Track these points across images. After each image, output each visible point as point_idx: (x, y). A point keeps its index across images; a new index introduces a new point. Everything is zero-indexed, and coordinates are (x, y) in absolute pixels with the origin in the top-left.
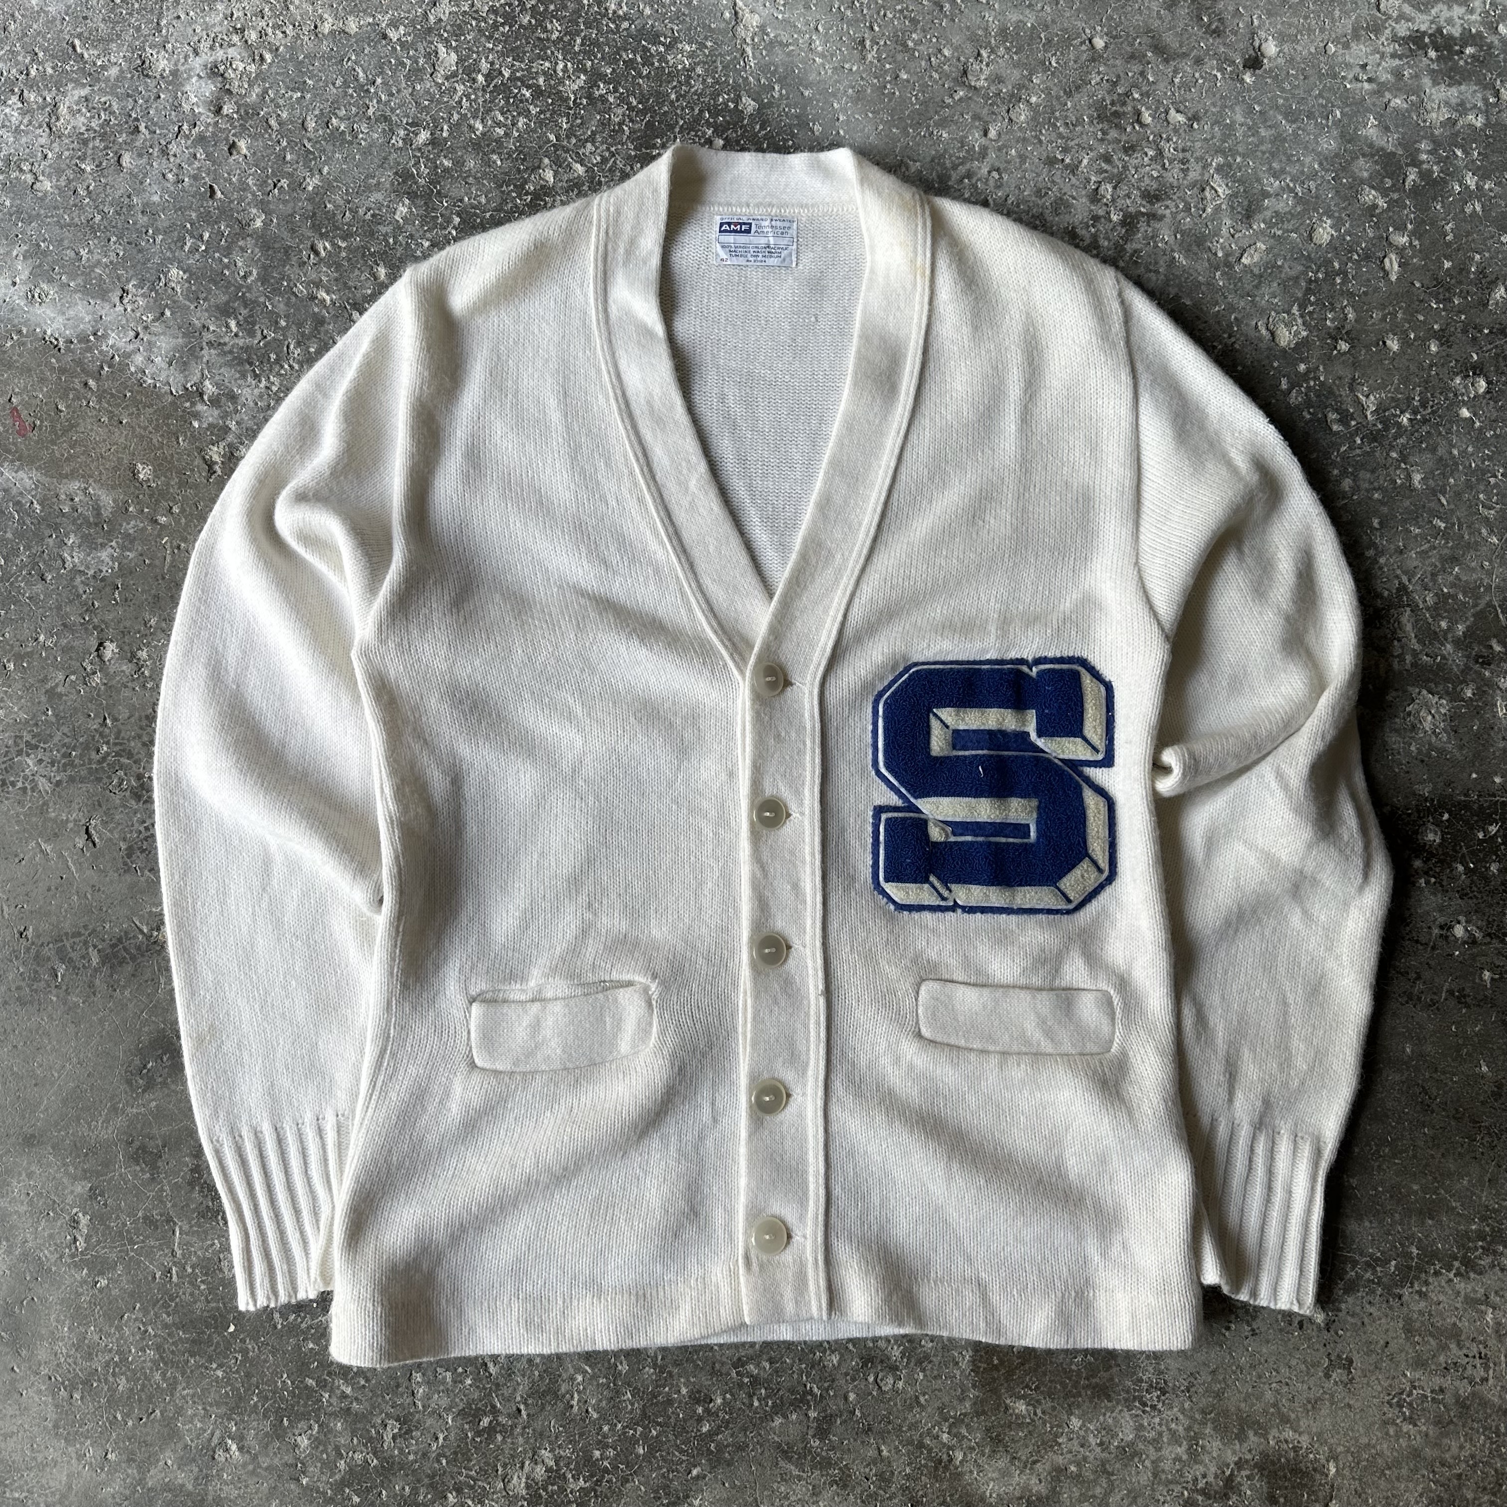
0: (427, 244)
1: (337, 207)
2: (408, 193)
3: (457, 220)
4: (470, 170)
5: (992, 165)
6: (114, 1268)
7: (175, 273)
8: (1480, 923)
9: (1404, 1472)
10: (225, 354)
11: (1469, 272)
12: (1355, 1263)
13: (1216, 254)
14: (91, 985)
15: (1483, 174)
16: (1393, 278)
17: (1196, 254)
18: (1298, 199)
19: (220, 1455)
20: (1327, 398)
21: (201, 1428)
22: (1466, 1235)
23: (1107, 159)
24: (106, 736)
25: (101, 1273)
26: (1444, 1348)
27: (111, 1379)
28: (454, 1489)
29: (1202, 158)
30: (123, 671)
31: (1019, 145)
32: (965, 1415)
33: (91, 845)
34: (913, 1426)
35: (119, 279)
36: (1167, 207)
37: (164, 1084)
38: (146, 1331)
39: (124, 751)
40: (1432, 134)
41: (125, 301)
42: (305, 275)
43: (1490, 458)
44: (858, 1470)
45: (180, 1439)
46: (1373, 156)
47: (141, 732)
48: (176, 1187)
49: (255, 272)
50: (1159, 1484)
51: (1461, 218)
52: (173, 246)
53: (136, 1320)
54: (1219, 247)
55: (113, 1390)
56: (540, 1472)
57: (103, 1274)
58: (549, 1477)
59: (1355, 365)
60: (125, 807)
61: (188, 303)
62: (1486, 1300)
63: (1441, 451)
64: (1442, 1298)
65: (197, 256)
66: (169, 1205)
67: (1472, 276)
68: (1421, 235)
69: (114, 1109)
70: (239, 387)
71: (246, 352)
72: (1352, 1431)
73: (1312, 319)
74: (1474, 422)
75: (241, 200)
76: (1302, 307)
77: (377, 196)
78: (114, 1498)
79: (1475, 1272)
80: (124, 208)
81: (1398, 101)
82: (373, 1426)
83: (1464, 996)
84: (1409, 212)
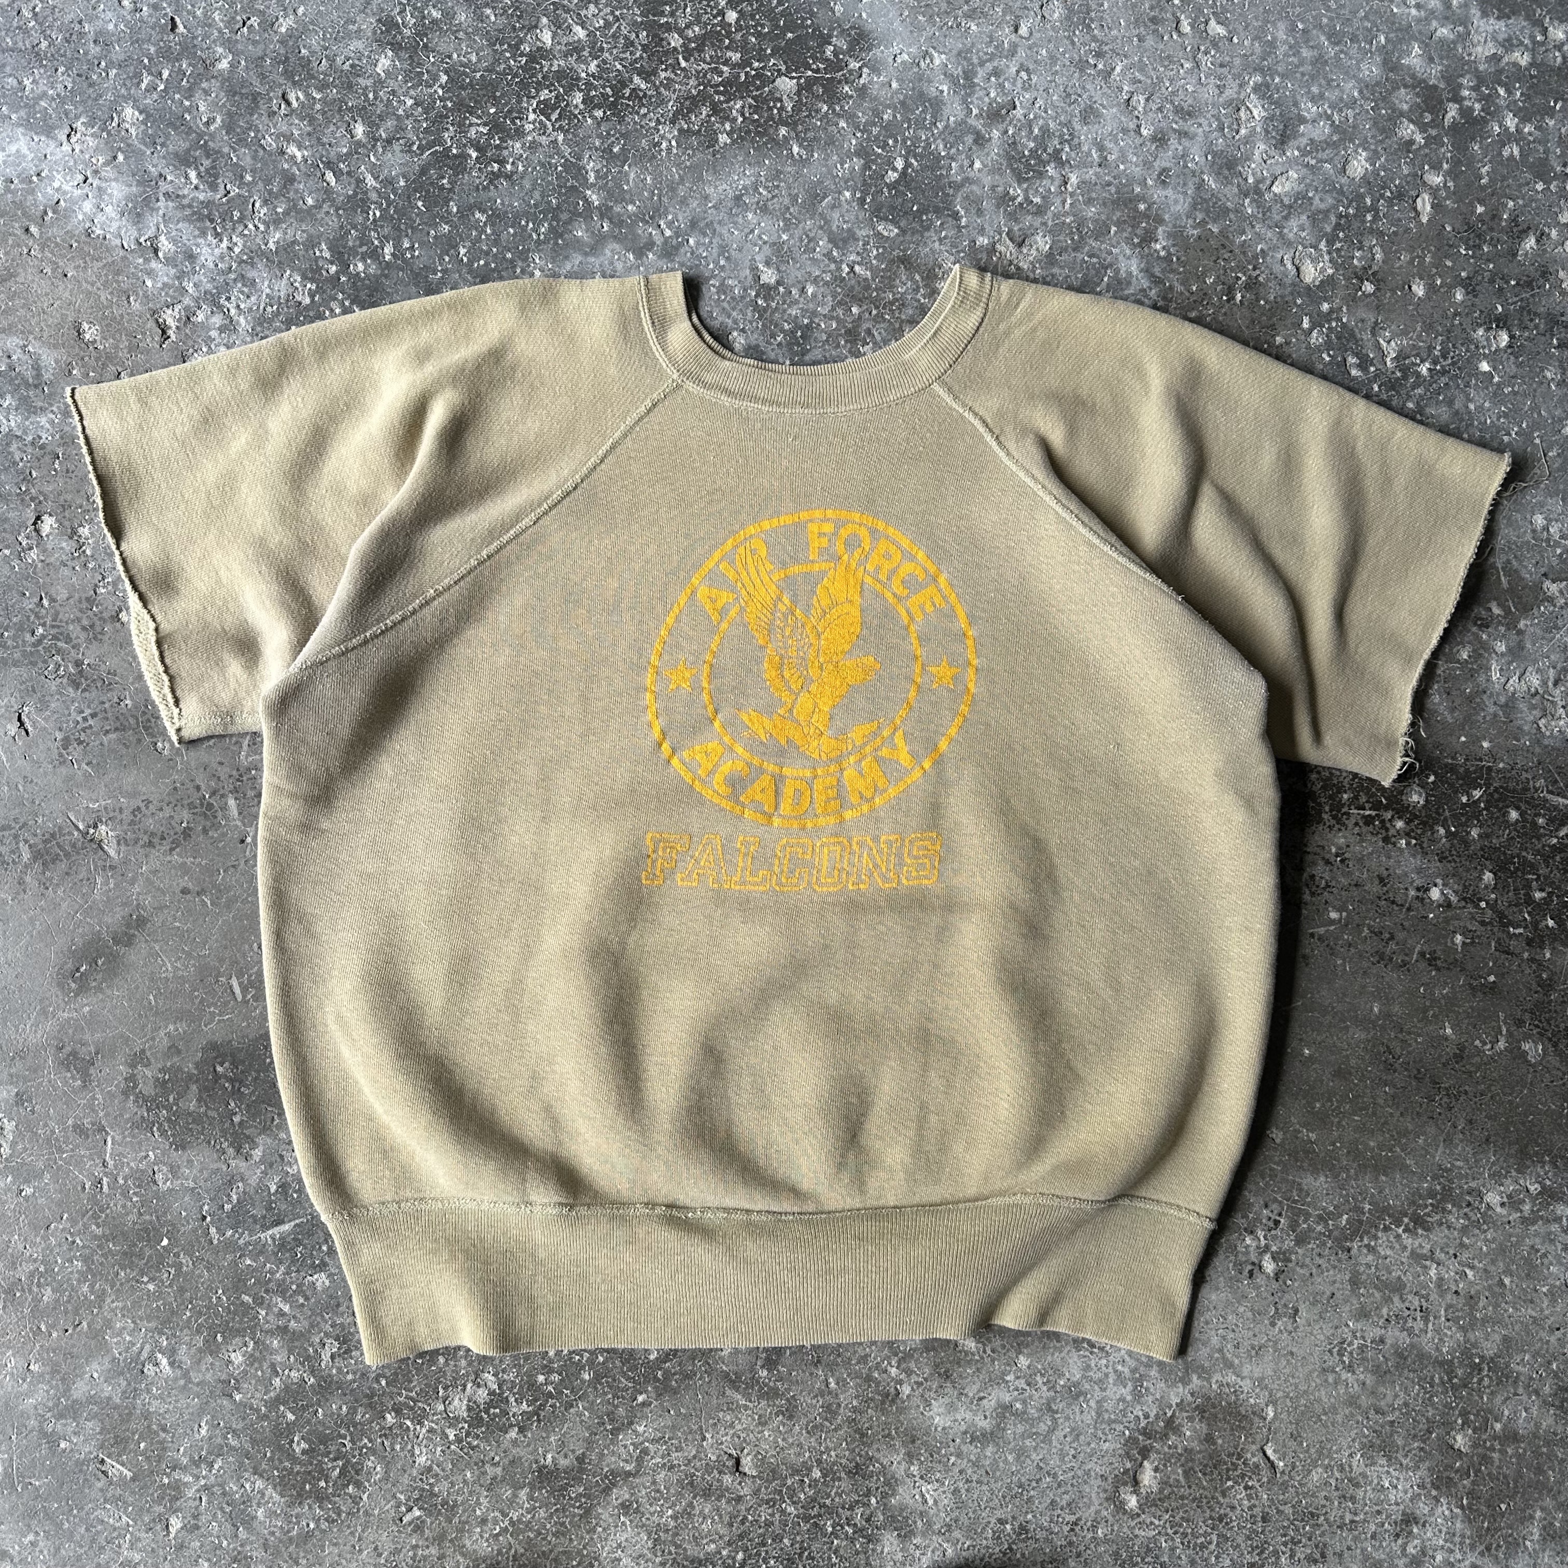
0: (410, 102)
1: (313, 53)
2: (392, 44)
3: (444, 78)
4: (460, 24)
5: (1022, 65)
6: (40, 1176)
7: (129, 113)
8: (1456, 887)
9: (1339, 1418)
10: (183, 207)
11: (1501, 219)
12: (1307, 1215)
13: (1246, 180)
14: (21, 882)
15: (1524, 116)
16: (1425, 219)
17: (1226, 178)
18: (1335, 128)
19: (149, 1369)
20: (1348, 341)
21: (130, 1342)
22: (1417, 1193)
23: (1142, 70)
24: (43, 618)
25: (27, 1181)
26: (1388, 1300)
27: (35, 1289)
28: (393, 1409)
29: (1240, 75)
30: (62, 548)
31: (1051, 46)
32: (915, 1350)
33: (23, 733)
34: (864, 1359)
35: (66, 115)
36: (1200, 125)
37: (99, 989)
38: (74, 1242)
39: (61, 634)
40: (1476, 69)
41: (73, 139)
42: (275, 127)
43: (1506, 415)
44: (805, 1400)
45: (108, 1351)
46: (1414, 87)
47: (79, 615)
48: (111, 1095)
49: (219, 120)
50: (1101, 1423)
51: (1497, 160)
52: (128, 83)
53: (63, 1230)
54: (1251, 172)
55: (37, 1300)
56: (482, 1395)
57: (29, 1182)
58: (492, 1400)
59: (1378, 308)
60: (61, 694)
61: (143, 147)
62: (1431, 1256)
63: (1458, 405)
64: (1389, 1252)
65: (155, 96)
66: (101, 1114)
67: (1504, 224)
68: (1456, 176)
69: (44, 1012)
70: (198, 245)
71: (206, 207)
72: (1293, 1377)
73: (1339, 257)
74: (1493, 377)
75: (206, 36)
76: (1330, 243)
77: (357, 45)
78: (36, 1408)
79: (1424, 1229)
80: (73, 36)
81: (1445, 31)
82: (312, 1345)
83: (1435, 959)
84: (1446, 150)
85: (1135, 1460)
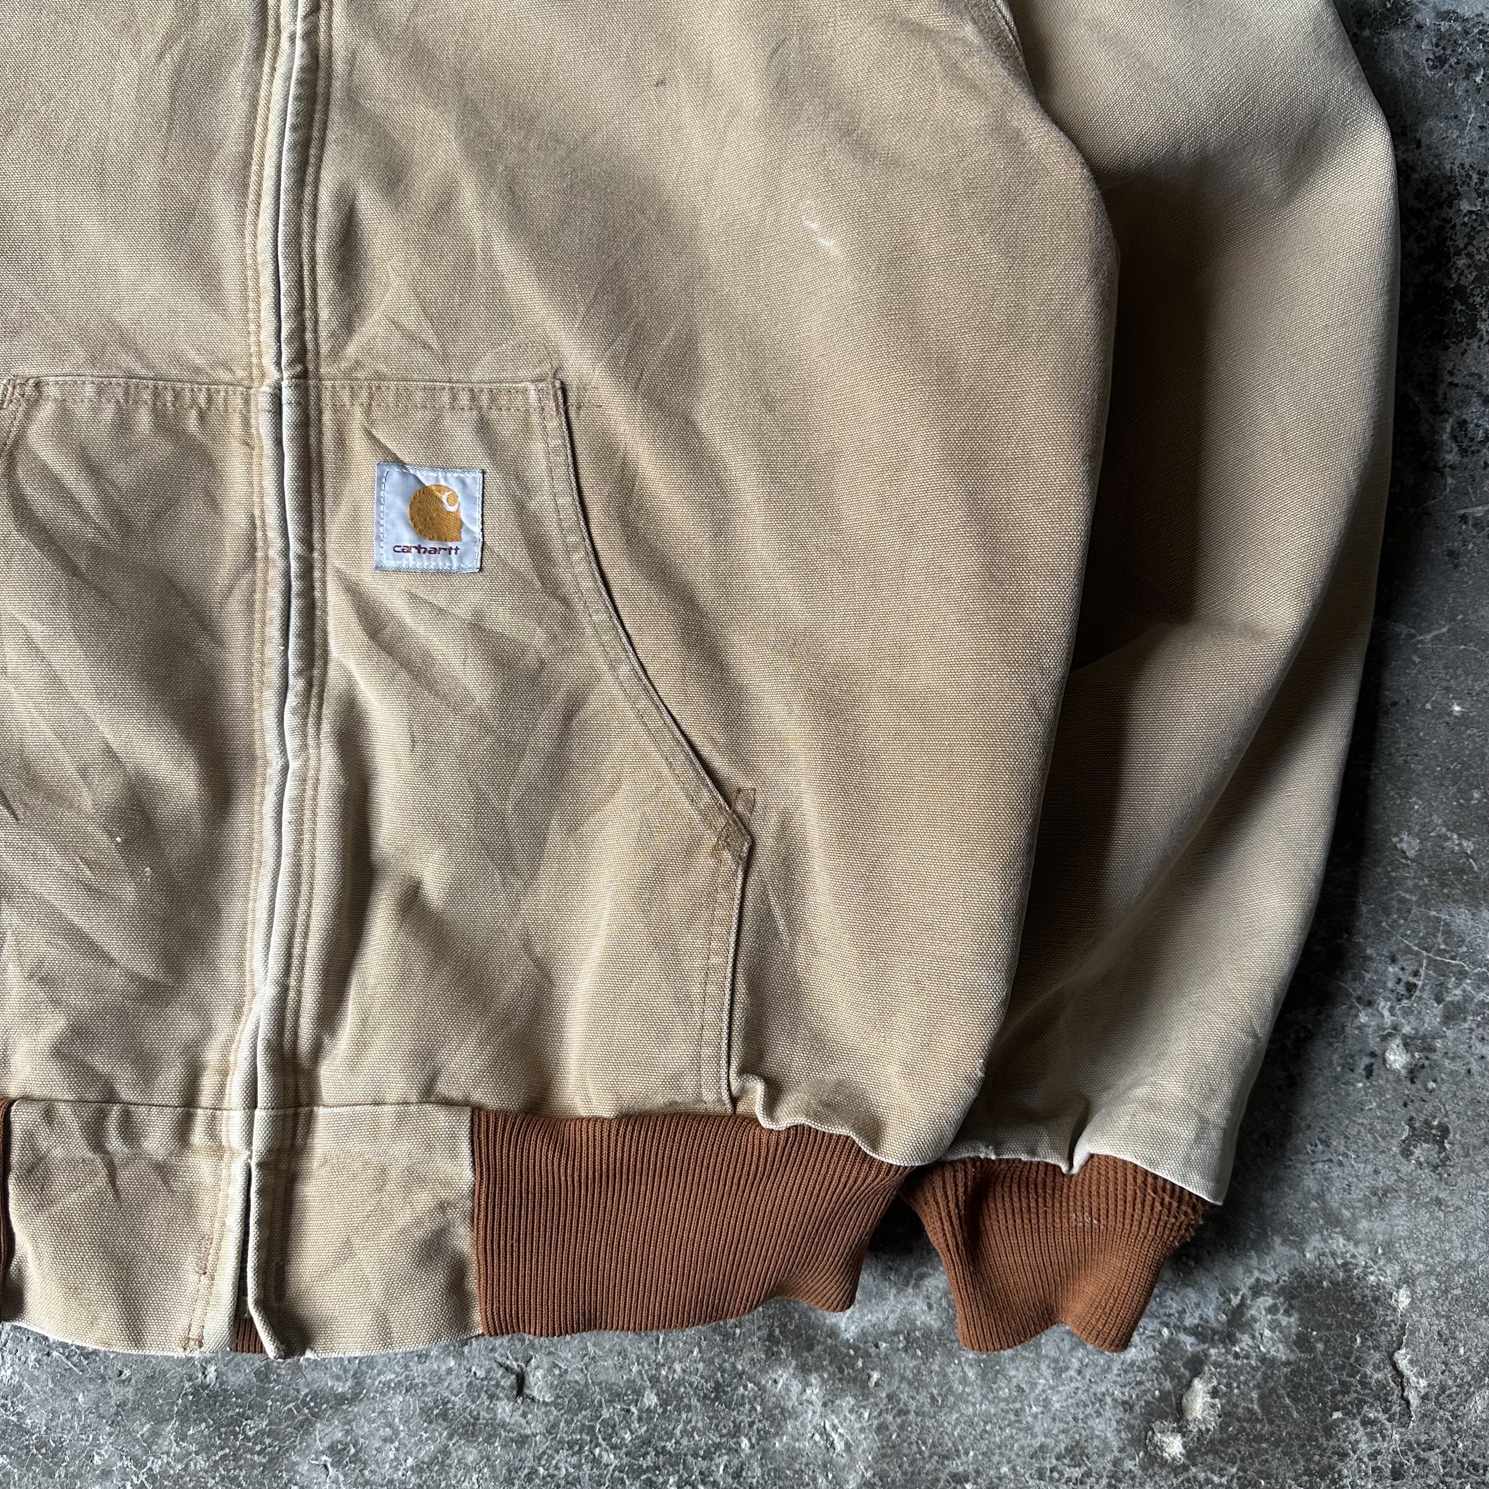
85: (1180, 1378)
